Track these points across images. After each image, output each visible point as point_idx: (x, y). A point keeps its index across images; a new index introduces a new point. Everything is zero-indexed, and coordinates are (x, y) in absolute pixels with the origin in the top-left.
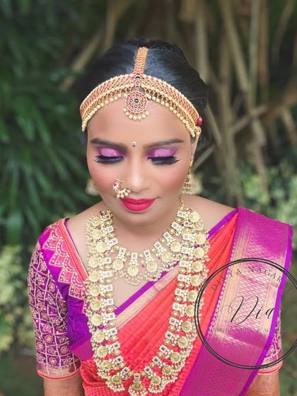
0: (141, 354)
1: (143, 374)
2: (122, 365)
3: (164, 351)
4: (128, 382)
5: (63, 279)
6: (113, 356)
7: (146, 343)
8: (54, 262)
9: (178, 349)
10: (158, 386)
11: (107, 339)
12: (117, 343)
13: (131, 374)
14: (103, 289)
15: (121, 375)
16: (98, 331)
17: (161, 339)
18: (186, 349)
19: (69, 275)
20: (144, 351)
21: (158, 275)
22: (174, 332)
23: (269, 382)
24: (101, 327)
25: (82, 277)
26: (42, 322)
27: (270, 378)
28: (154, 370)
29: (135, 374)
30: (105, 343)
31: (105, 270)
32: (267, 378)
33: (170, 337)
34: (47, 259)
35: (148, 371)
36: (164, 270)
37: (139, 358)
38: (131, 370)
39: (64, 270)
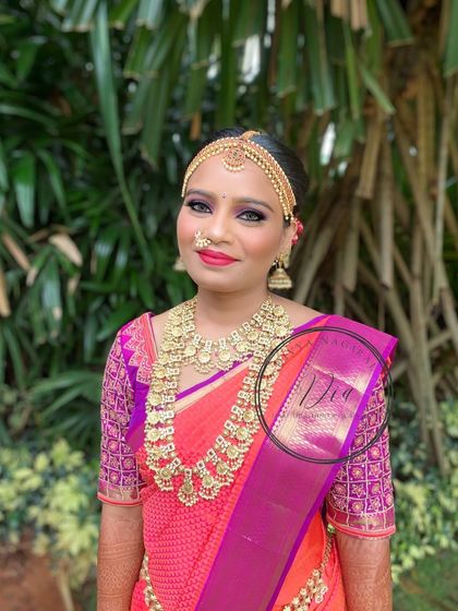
0: (196, 445)
1: (195, 470)
2: (173, 455)
3: (222, 443)
4: (178, 480)
5: (133, 362)
6: (165, 442)
7: (202, 432)
8: (129, 346)
9: (236, 441)
10: (209, 490)
11: (162, 421)
12: (172, 428)
13: (182, 468)
14: (169, 372)
15: (171, 468)
16: (154, 412)
17: (219, 429)
18: (244, 442)
19: (140, 358)
20: (200, 442)
21: (230, 364)
22: (234, 422)
23: (373, 550)
24: (158, 409)
25: (152, 359)
26: (110, 423)
27: (375, 546)
28: (208, 468)
29: (186, 470)
30: (159, 425)
31: (174, 367)
32: (370, 545)
33: (230, 426)
34: (122, 343)
35: (200, 467)
36: (238, 359)
37: (193, 449)
38: (183, 464)
39: (137, 353)
